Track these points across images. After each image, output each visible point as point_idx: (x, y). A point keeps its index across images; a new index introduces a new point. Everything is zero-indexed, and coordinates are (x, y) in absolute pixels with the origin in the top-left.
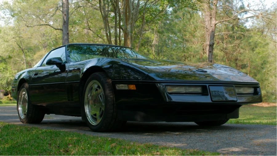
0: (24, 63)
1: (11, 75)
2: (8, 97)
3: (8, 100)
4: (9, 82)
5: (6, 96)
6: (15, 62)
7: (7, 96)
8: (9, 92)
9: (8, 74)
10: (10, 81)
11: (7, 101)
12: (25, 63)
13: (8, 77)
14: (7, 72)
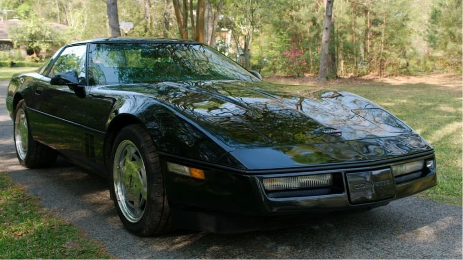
0: (55, 4)
1: (35, 26)
2: (33, 58)
3: (32, 61)
4: (33, 35)
5: (30, 55)
6: (42, 3)
7: (32, 56)
8: (34, 50)
9: (32, 23)
10: (35, 34)
11: (31, 63)
12: (57, 4)
13: (31, 28)
14: (30, 21)
